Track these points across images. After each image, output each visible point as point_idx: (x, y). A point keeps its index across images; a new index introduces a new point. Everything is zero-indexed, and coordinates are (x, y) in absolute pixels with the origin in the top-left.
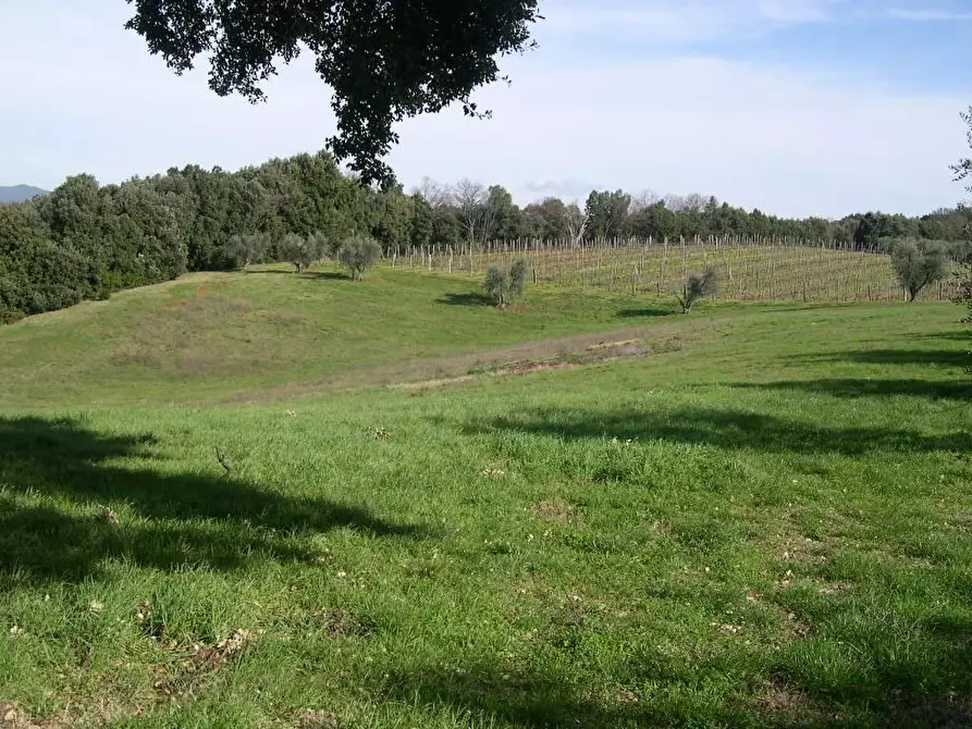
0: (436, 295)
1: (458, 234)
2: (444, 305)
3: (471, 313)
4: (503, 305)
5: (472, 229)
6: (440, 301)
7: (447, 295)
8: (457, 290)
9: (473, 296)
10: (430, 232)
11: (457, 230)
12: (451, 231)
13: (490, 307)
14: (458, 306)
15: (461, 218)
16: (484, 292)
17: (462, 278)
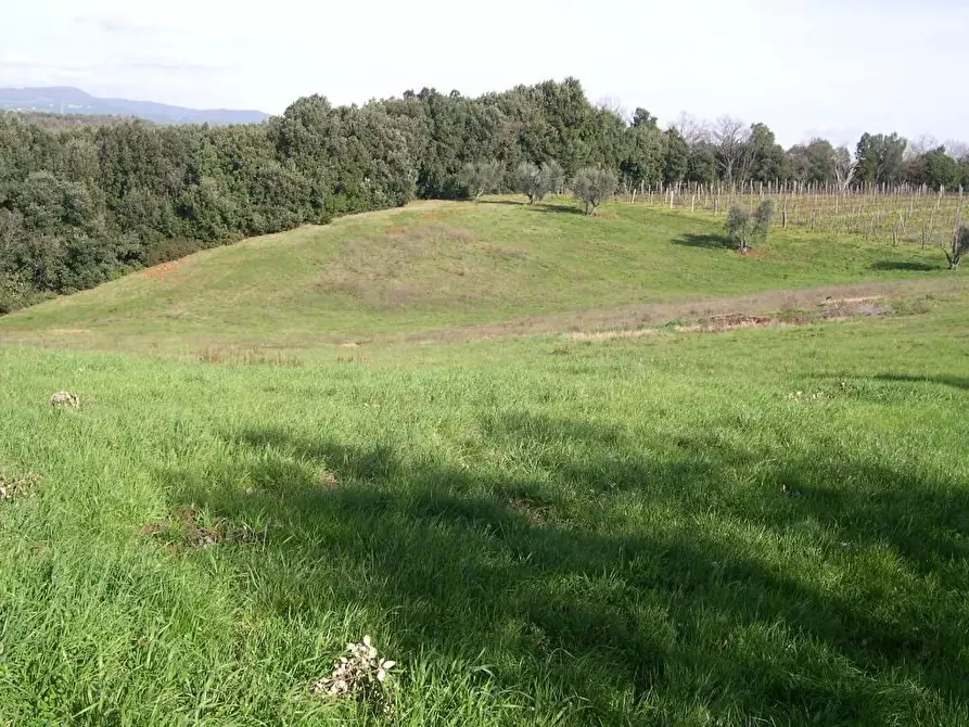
0: (673, 234)
1: (714, 173)
2: (679, 246)
3: (707, 256)
4: (745, 250)
5: (730, 169)
6: (677, 242)
7: (686, 235)
8: (696, 231)
9: (715, 238)
10: (685, 169)
11: (714, 169)
12: (707, 169)
13: (730, 251)
14: (695, 248)
15: (719, 157)
16: (725, 234)
17: (703, 218)
